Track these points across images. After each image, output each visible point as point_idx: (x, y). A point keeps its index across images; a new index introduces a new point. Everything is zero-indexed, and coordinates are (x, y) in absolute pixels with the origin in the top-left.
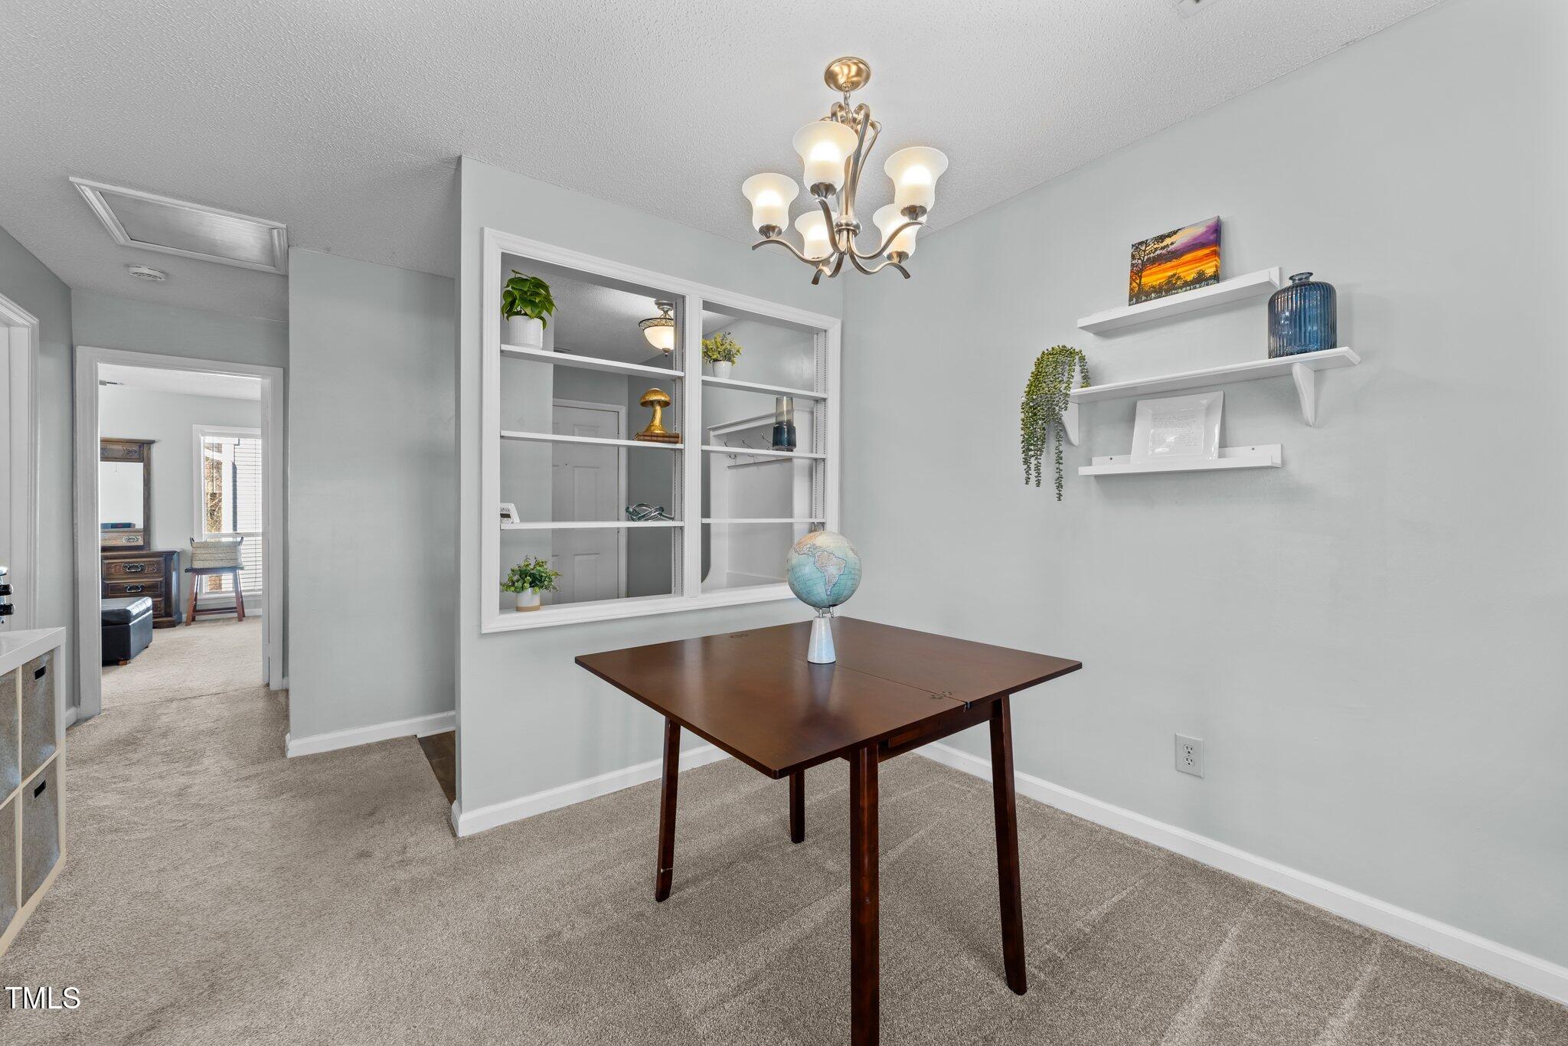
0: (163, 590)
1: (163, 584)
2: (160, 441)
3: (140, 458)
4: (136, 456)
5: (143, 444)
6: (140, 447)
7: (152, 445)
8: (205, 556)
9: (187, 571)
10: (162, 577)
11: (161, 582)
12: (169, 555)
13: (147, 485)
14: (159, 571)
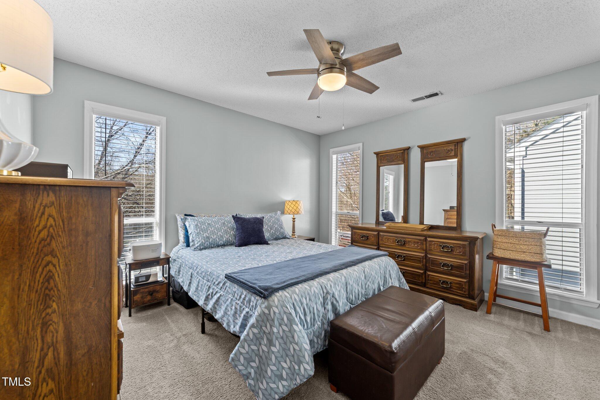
0: (468, 272)
1: (468, 268)
2: (469, 138)
3: (455, 155)
4: (453, 153)
5: (458, 143)
6: (455, 146)
7: (463, 143)
8: (506, 245)
9: (489, 257)
10: (466, 260)
11: (466, 264)
12: (473, 241)
13: (460, 176)
14: (464, 254)
